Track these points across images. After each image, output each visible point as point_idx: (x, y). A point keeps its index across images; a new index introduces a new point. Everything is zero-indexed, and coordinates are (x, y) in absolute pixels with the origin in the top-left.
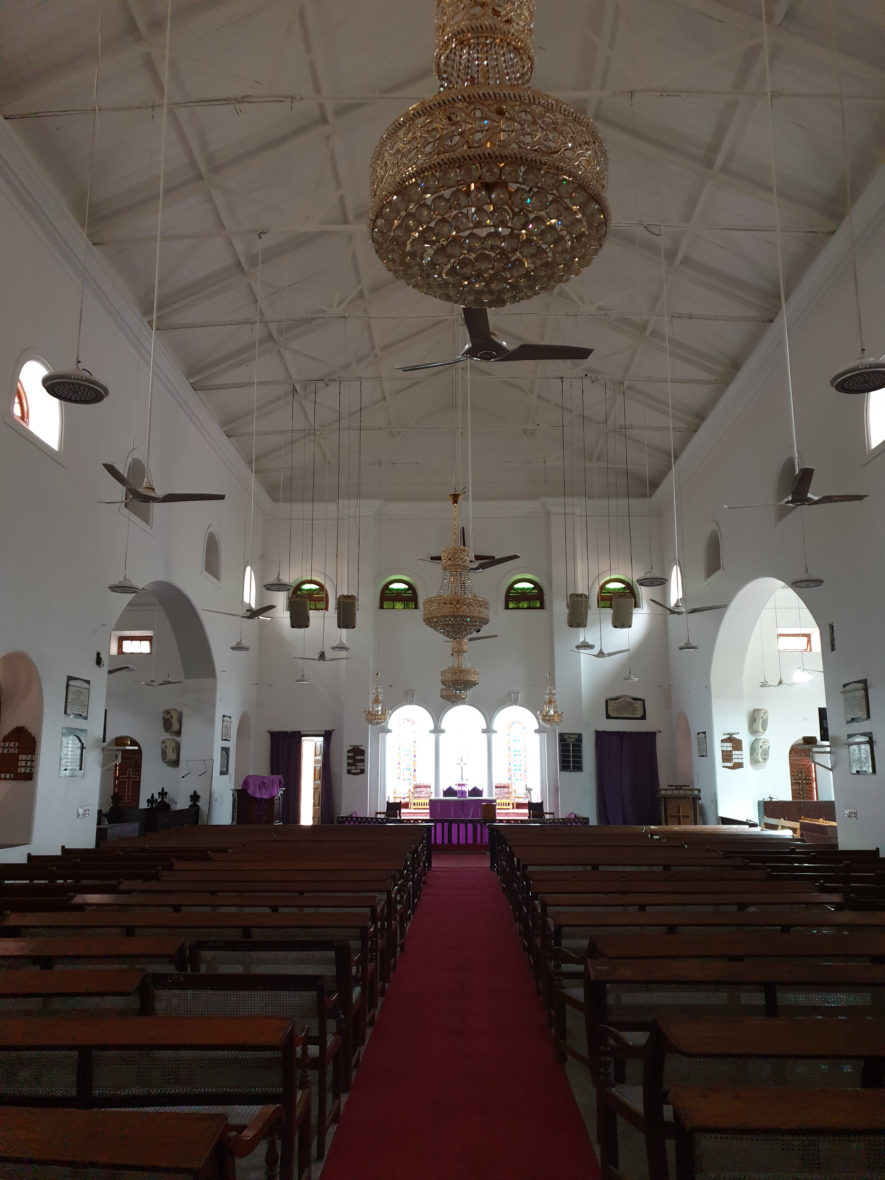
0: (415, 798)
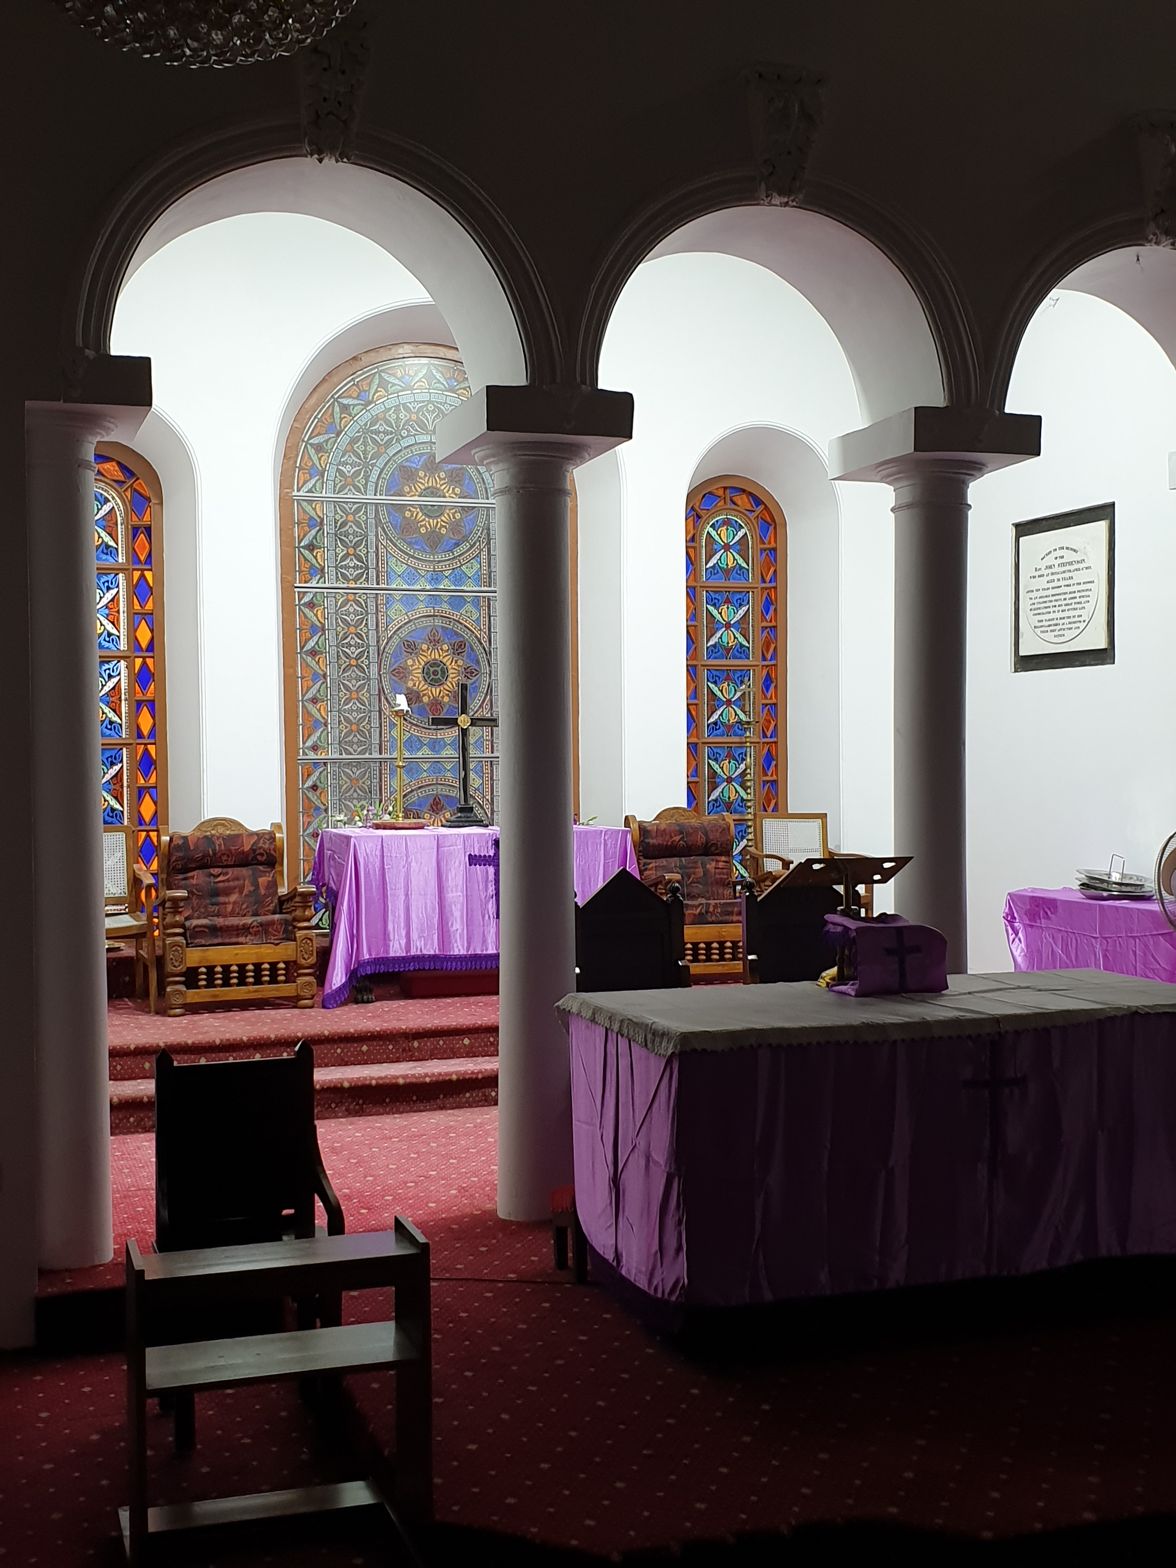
0: (192, 936)
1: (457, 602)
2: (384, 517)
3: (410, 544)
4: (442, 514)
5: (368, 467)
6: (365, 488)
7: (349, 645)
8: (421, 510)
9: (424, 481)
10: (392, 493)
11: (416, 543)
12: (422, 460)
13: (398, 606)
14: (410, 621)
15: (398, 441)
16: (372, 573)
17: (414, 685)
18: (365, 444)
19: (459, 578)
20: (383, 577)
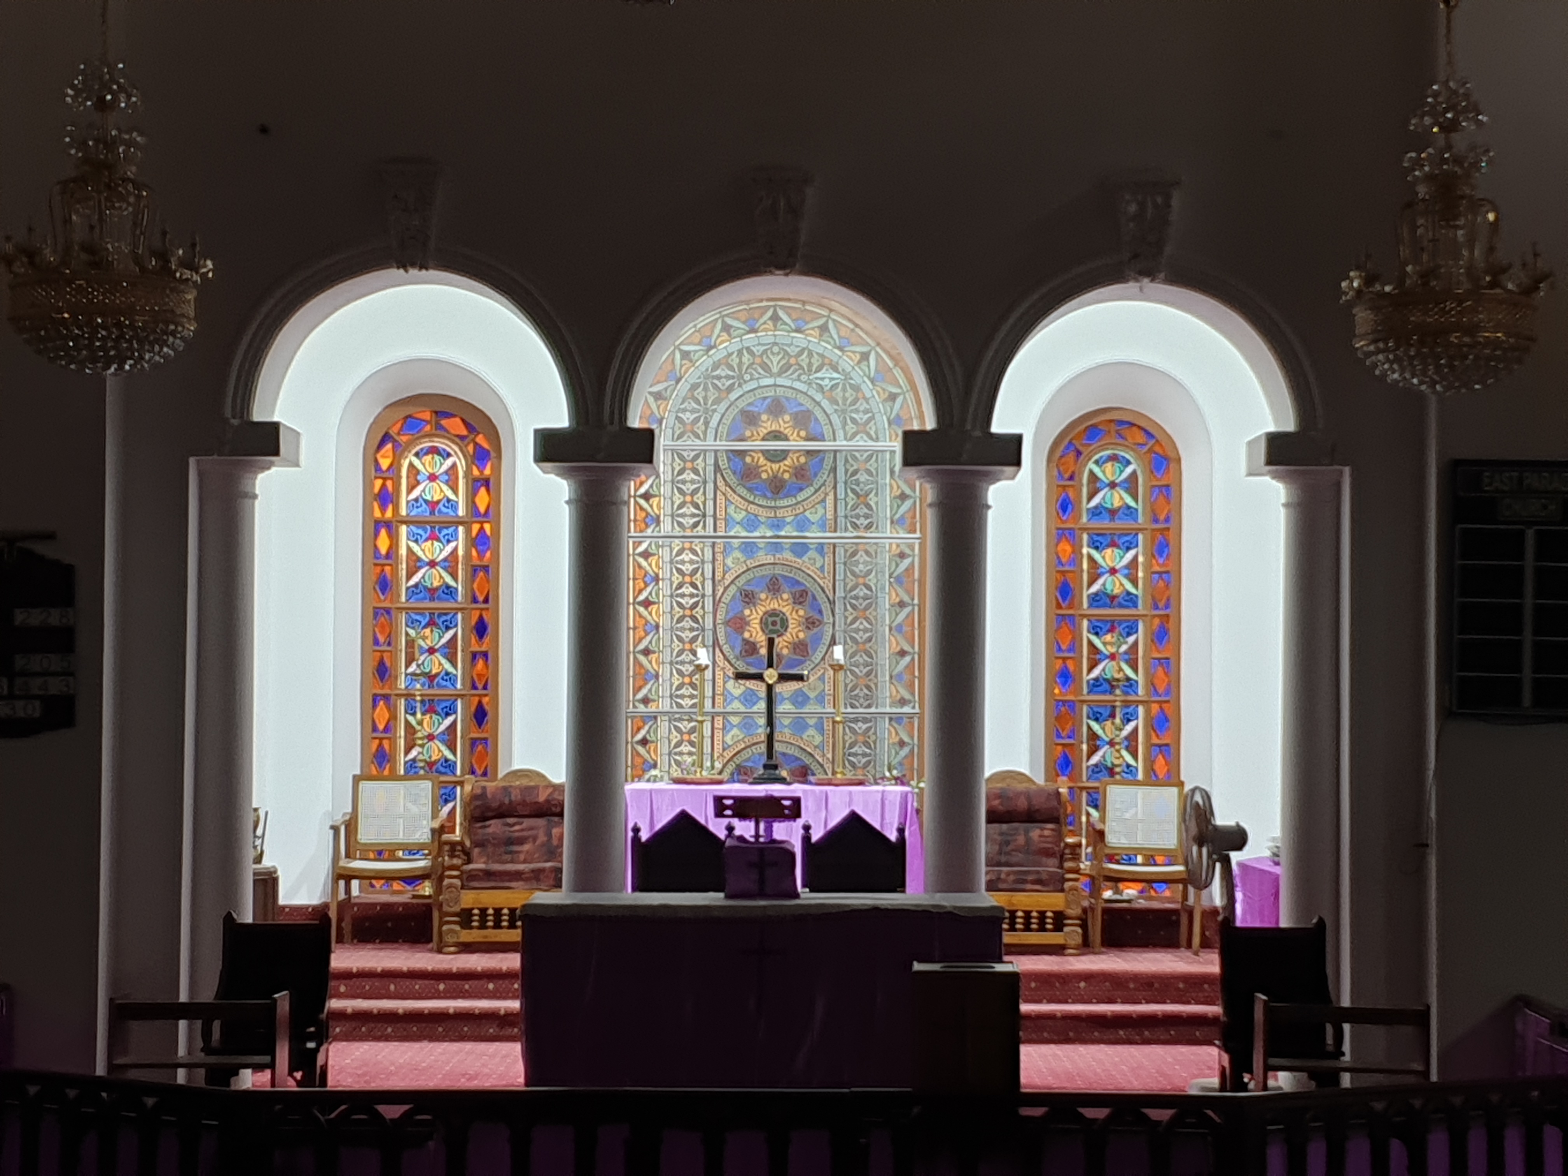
0: (469, 880)
1: (800, 549)
2: (723, 463)
3: (750, 490)
4: (785, 459)
5: (708, 413)
6: (705, 433)
7: (683, 596)
8: (764, 455)
9: (768, 424)
10: (733, 438)
11: (757, 489)
12: (765, 405)
13: (737, 554)
14: (748, 570)
15: (740, 385)
16: (710, 521)
17: (751, 636)
18: (706, 389)
19: (802, 524)
20: (721, 524)
